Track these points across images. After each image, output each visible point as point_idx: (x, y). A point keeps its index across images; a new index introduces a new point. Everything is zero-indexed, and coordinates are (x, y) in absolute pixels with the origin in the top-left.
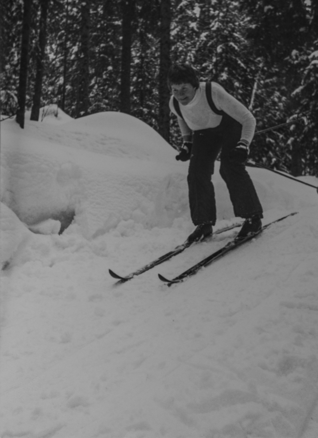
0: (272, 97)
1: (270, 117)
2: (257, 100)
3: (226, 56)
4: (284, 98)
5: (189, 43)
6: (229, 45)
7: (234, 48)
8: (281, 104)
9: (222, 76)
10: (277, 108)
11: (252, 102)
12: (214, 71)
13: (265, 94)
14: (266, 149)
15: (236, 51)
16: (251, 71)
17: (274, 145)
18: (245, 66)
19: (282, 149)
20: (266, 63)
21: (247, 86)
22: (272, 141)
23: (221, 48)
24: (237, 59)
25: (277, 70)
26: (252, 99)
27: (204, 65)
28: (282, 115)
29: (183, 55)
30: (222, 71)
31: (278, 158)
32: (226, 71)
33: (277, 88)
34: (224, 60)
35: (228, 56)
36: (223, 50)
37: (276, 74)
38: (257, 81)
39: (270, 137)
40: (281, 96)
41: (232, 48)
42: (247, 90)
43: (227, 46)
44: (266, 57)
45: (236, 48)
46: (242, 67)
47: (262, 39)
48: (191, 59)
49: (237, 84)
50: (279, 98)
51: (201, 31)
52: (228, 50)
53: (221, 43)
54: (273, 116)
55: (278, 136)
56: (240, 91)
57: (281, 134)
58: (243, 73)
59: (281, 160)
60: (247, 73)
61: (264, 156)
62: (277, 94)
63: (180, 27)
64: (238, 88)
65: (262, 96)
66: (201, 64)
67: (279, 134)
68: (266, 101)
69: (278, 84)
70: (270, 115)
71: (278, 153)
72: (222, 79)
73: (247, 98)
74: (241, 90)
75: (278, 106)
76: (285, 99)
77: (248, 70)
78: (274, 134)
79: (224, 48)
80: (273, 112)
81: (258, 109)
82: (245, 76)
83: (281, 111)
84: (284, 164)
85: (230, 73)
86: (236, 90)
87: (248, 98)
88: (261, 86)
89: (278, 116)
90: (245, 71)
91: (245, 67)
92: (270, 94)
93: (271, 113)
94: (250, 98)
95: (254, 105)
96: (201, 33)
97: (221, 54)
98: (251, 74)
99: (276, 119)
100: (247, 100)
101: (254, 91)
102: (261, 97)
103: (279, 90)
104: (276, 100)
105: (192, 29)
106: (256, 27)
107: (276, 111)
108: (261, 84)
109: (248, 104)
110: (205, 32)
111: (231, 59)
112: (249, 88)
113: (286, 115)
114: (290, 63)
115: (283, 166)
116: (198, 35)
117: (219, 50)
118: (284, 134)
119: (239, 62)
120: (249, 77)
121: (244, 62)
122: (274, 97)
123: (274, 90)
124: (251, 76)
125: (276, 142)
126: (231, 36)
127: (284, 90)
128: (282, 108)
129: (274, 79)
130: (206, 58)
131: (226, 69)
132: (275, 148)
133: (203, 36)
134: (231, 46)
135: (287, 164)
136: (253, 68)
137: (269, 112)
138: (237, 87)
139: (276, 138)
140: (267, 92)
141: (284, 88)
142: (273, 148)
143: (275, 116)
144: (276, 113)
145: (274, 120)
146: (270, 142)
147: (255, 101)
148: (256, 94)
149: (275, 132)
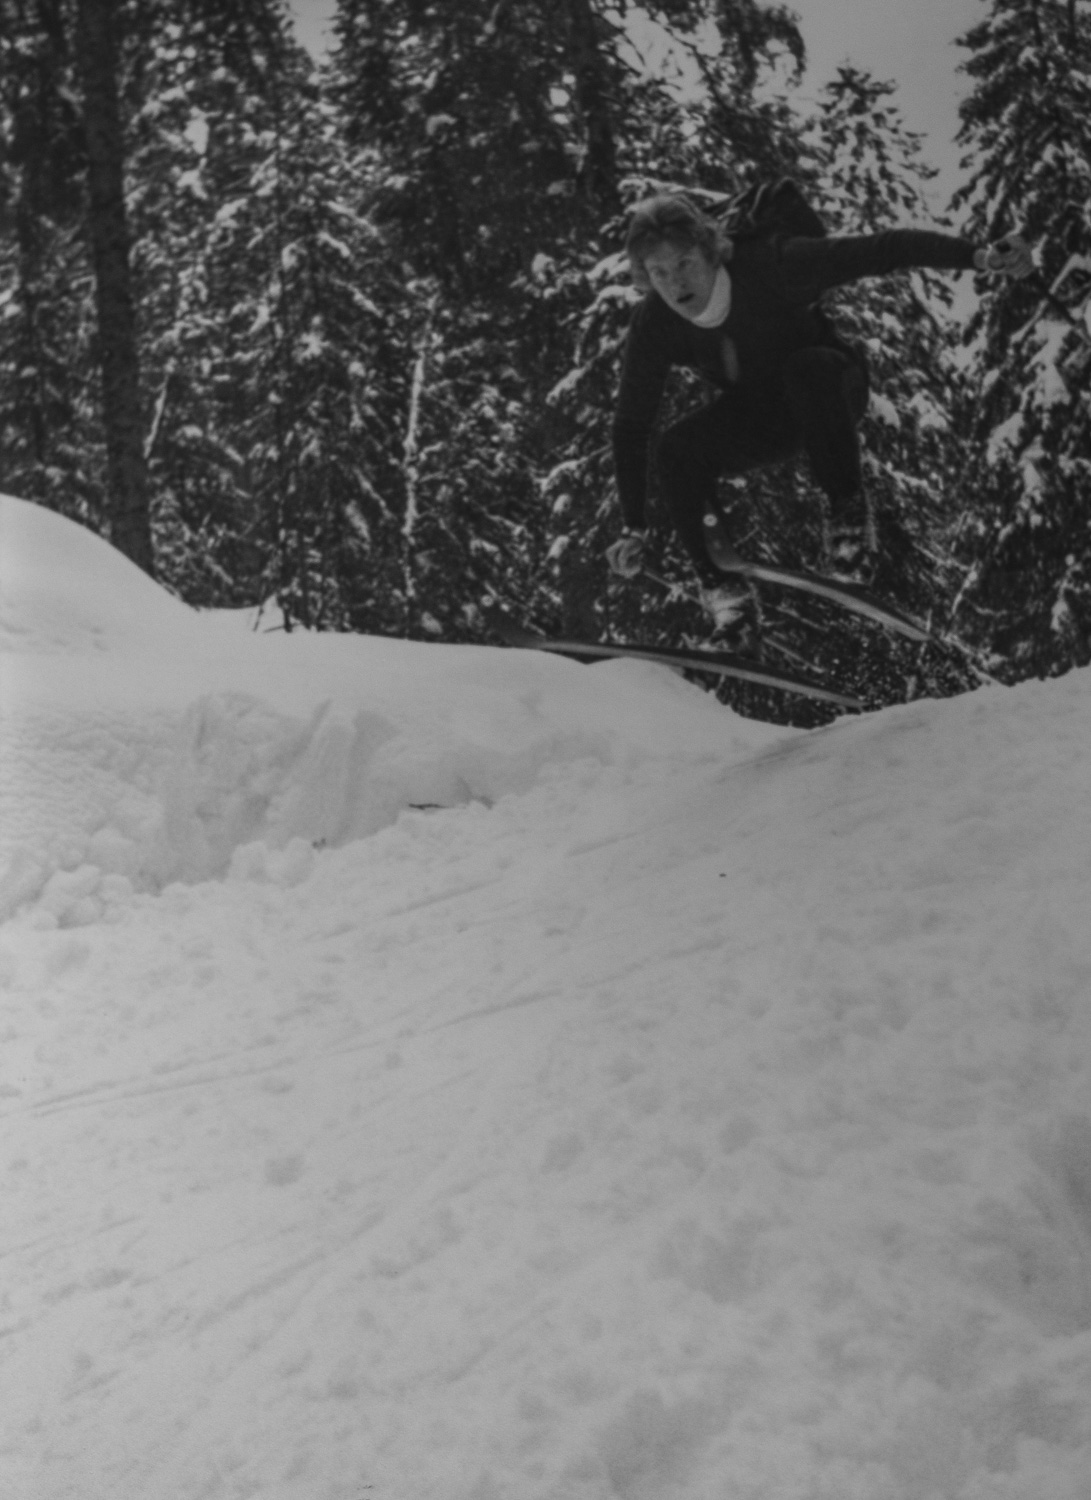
0: (475, 406)
1: (476, 467)
2: (429, 418)
3: (313, 279)
4: (513, 407)
5: (184, 240)
6: (320, 243)
7: (337, 252)
8: (507, 426)
9: (306, 346)
10: (495, 438)
11: (413, 425)
12: (279, 331)
13: (450, 397)
14: (471, 574)
15: (345, 261)
16: (401, 323)
17: (498, 559)
18: (379, 308)
19: (523, 572)
20: (449, 296)
21: (389, 375)
22: (489, 547)
23: (293, 252)
24: (351, 287)
25: (485, 316)
26: (414, 415)
27: (236, 310)
28: (512, 462)
29: (166, 281)
30: (304, 326)
31: (516, 603)
32: (317, 329)
33: (487, 376)
34: (307, 293)
35: (320, 276)
36: (301, 258)
37: (482, 330)
38: (422, 354)
39: (480, 534)
40: (503, 399)
41: (329, 250)
42: (392, 387)
43: (311, 245)
44: (445, 277)
45: (345, 252)
46: (370, 314)
47: (428, 221)
48: (196, 291)
49: (356, 368)
50: (499, 406)
51: (216, 198)
52: (319, 259)
53: (295, 235)
54: (483, 466)
55: (508, 530)
56: (370, 392)
57: (517, 522)
58: (372, 331)
59: (524, 608)
60: (387, 332)
61: (466, 600)
62: (491, 393)
63: (144, 189)
64: (363, 382)
65: (445, 404)
66: (229, 307)
67: (508, 523)
68: (456, 419)
69: (492, 362)
70: (474, 462)
71: (513, 586)
72: (307, 354)
73: (395, 413)
74: (374, 388)
75: (497, 431)
76: (517, 408)
77: (391, 320)
78: (492, 525)
79: (304, 252)
80: (483, 451)
81: (437, 447)
82: (380, 340)
83: (510, 449)
84: (534, 621)
85: (330, 332)
86: (357, 387)
87: (399, 411)
88: (438, 370)
89: (502, 465)
90: (380, 324)
91: (379, 313)
92: (467, 395)
93: (478, 456)
94: (406, 411)
95: (419, 433)
96: (219, 207)
97: (295, 272)
98: (401, 335)
99: (494, 474)
100: (397, 419)
101: (416, 389)
102: (440, 406)
103: (495, 381)
104: (489, 412)
105: (188, 192)
106: (408, 186)
107: (493, 450)
108: (436, 363)
109: (402, 431)
110: (231, 201)
111: (330, 287)
112: (400, 380)
113: (526, 458)
114: (530, 297)
115: (534, 627)
116: (208, 210)
117: (288, 260)
118: (525, 521)
119: (358, 297)
120: (395, 342)
121: (375, 297)
122: (482, 405)
123: (480, 380)
124: (400, 340)
125: (504, 552)
126: (323, 212)
127: (510, 379)
128: (511, 437)
129: (478, 344)
130: (244, 287)
131: (317, 320)
132: (503, 569)
133: (226, 213)
134: (326, 245)
135: (545, 620)
136: (406, 313)
137: (471, 456)
138: (356, 376)
139: (502, 538)
140: (457, 388)
141: (509, 372)
142: (495, 571)
143: (492, 465)
144: (492, 456)
145: (490, 479)
146: (481, 550)
147: (421, 420)
148: (422, 397)
149: (496, 518)
